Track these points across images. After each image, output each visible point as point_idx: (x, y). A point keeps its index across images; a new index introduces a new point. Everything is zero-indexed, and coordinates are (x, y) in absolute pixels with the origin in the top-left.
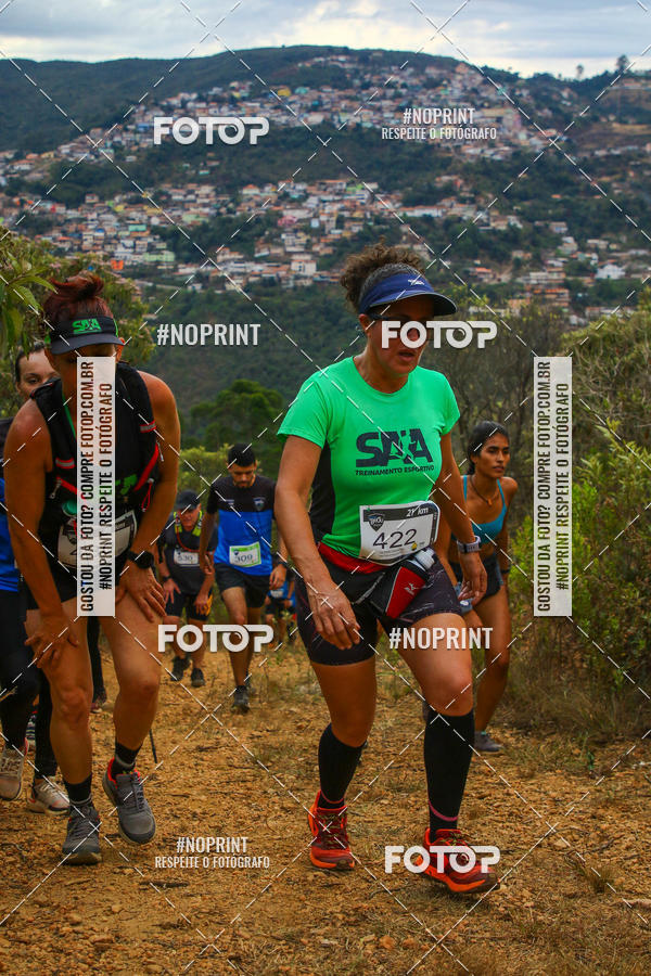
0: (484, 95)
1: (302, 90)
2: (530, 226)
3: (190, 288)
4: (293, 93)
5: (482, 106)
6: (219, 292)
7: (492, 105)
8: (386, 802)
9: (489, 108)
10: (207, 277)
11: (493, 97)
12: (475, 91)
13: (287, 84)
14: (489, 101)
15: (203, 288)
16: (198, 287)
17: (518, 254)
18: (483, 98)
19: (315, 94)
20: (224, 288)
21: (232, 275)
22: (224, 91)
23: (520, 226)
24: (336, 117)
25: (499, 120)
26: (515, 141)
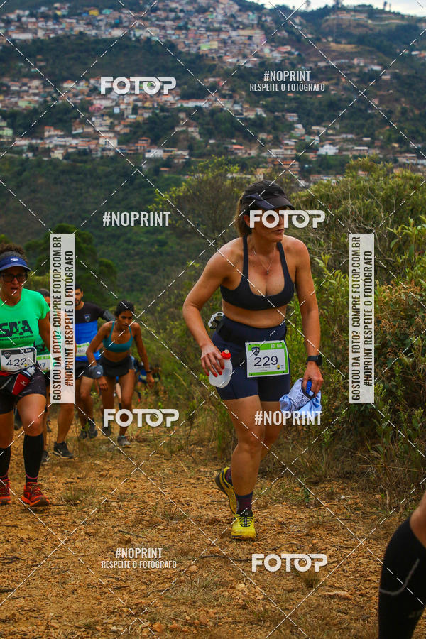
0: (239, 19)
1: (107, 11)
2: (272, 116)
3: (24, 155)
4: (101, 13)
5: (238, 28)
6: (46, 159)
7: (245, 27)
8: (161, 527)
9: (243, 29)
10: (37, 148)
11: (245, 21)
12: (233, 16)
13: (96, 6)
14: (243, 24)
15: (34, 156)
16: (30, 155)
17: (263, 136)
18: (238, 22)
19: (117, 14)
20: (50, 156)
21: (56, 147)
22: (50, 10)
23: (264, 115)
24: (132, 32)
25: (250, 38)
26: (261, 54)
